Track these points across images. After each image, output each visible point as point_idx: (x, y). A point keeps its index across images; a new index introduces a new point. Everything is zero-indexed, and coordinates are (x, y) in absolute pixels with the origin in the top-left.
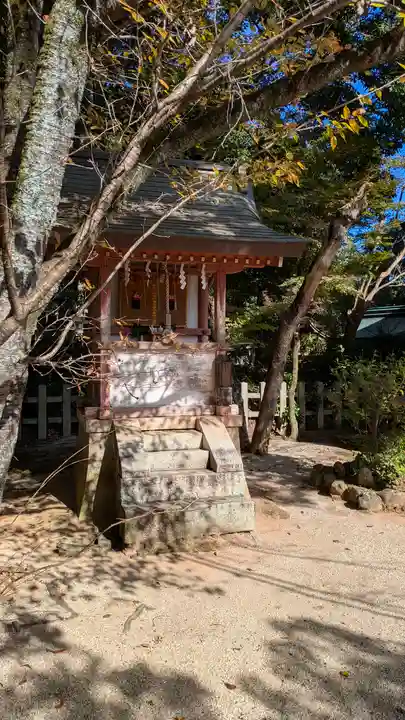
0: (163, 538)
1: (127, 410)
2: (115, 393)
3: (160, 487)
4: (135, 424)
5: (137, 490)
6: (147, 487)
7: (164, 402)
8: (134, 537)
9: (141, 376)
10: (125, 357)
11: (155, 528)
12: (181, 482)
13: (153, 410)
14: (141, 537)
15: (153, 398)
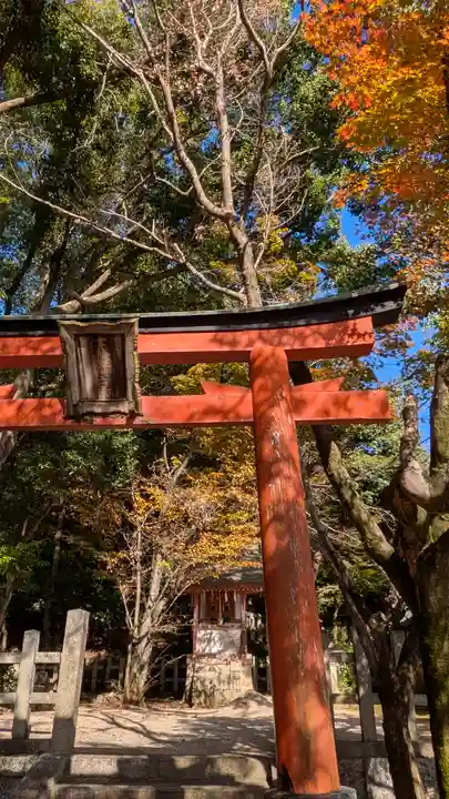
0: (205, 702)
1: (203, 656)
2: (198, 647)
3: (207, 683)
4: (204, 660)
5: (198, 684)
6: (202, 683)
7: (220, 652)
8: (196, 701)
9: (209, 641)
10: (203, 632)
11: (203, 697)
12: (215, 682)
13: (213, 656)
14: (197, 701)
15: (214, 650)
